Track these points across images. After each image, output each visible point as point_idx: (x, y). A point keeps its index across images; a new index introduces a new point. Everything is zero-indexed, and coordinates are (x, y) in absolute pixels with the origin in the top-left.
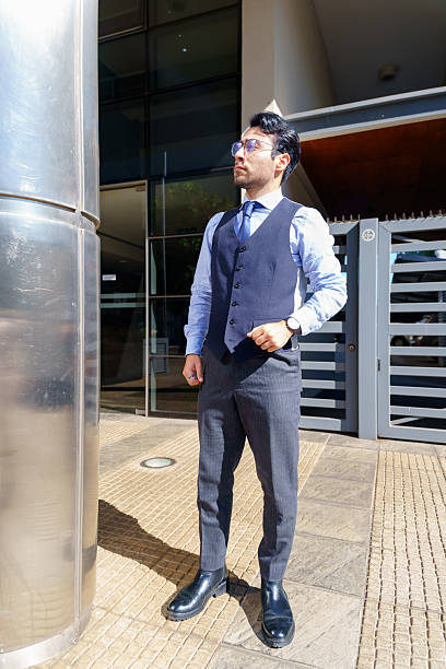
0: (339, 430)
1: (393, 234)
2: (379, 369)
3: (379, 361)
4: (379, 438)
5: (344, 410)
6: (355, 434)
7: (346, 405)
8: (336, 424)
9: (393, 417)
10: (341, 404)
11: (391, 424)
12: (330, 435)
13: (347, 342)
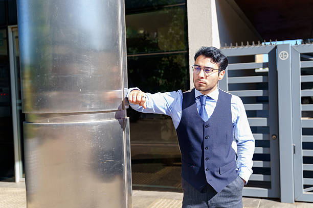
0: (267, 196)
1: (302, 54)
2: (294, 153)
3: (294, 147)
4: (295, 201)
5: (270, 182)
6: (278, 199)
7: (271, 178)
8: (264, 192)
9: (306, 186)
10: (268, 178)
11: (304, 191)
12: (260, 200)
13: (271, 133)
